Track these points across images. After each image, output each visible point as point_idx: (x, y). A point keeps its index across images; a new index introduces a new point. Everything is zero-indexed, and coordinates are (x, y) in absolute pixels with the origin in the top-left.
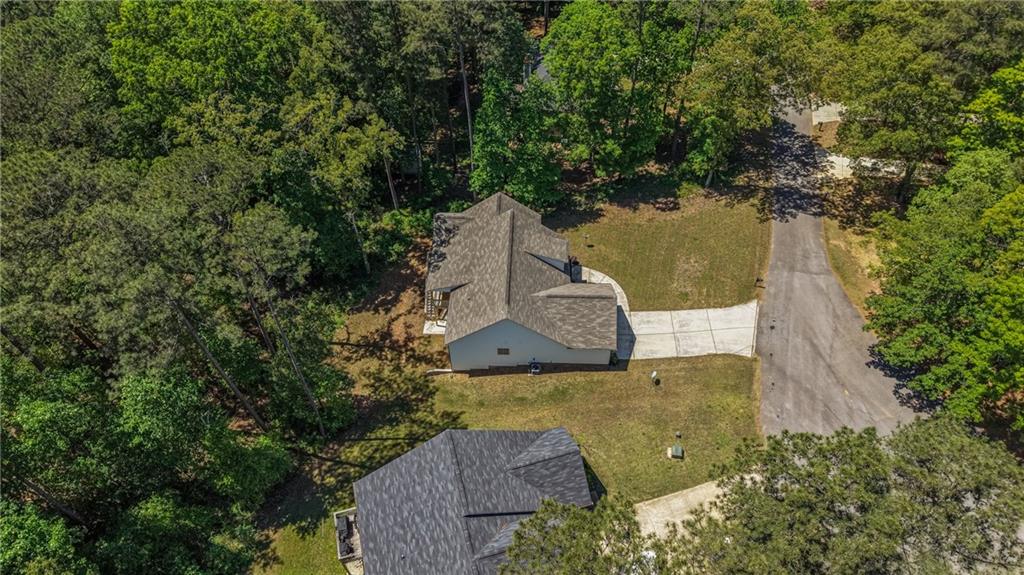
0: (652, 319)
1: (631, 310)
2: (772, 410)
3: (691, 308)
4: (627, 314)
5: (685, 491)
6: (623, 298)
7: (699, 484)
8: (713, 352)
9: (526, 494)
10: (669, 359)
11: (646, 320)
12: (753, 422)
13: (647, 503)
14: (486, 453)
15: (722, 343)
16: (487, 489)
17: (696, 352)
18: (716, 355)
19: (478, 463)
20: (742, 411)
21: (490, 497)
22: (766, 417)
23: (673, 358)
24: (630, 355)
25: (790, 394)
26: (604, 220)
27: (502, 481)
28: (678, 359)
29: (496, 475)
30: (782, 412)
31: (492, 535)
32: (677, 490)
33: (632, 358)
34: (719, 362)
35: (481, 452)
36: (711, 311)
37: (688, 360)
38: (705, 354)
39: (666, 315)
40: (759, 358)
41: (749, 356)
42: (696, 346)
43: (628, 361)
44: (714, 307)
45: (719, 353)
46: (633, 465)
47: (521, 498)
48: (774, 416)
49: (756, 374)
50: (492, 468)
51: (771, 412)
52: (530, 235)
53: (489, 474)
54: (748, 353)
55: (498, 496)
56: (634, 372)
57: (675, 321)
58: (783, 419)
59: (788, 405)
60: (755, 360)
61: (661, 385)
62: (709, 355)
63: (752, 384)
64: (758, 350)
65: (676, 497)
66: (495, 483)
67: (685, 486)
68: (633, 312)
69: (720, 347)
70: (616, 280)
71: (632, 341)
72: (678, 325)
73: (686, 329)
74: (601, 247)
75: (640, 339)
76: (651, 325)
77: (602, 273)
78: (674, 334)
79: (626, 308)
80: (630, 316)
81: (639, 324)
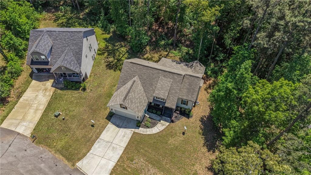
0: (125, 138)
1: (134, 132)
2: (46, 157)
3: (121, 157)
4: (133, 130)
5: (43, 111)
6: (143, 132)
7: (42, 116)
8: (91, 152)
9: (59, 52)
10: (100, 135)
11: (126, 136)
12: (47, 146)
13: (49, 99)
14: (75, 42)
15: (92, 158)
16: (63, 39)
17: (96, 145)
18: (88, 151)
19: (71, 38)
20: (55, 144)
21: (60, 39)
22: (45, 152)
23: (99, 136)
24: (112, 123)
25: (47, 170)
27: (65, 45)
28: (97, 138)
29: (67, 44)
30: (42, 160)
32: (46, 109)
33: (110, 123)
34: (84, 151)
35: (75, 41)
36: (114, 164)
37: (94, 141)
38: (92, 149)
39: (124, 144)
40: (73, 168)
41: (77, 164)
42: (99, 147)
43: (109, 120)
44: (115, 167)
45: (88, 153)
46: (65, 102)
47: (59, 50)
48: (42, 156)
49: (66, 161)
50: (69, 43)
51: (45, 156)
53: (67, 41)
54: (79, 164)
55: (60, 42)
56: (103, 121)
57: (118, 146)
58: (39, 159)
59: (42, 165)
60: (74, 165)
61: (90, 127)
62: (90, 149)
63: (63, 156)
64: (77, 170)
65: (44, 108)
66: (65, 42)
67: (45, 111)
68: (133, 132)
69: (91, 156)
70: (155, 134)
71: (118, 126)
72: (115, 147)
73: (111, 148)
74: (182, 138)
75: (117, 129)
76: (122, 136)
77: (163, 130)
78: (112, 143)
79: (137, 131)
80: (132, 131)
81: (125, 132)
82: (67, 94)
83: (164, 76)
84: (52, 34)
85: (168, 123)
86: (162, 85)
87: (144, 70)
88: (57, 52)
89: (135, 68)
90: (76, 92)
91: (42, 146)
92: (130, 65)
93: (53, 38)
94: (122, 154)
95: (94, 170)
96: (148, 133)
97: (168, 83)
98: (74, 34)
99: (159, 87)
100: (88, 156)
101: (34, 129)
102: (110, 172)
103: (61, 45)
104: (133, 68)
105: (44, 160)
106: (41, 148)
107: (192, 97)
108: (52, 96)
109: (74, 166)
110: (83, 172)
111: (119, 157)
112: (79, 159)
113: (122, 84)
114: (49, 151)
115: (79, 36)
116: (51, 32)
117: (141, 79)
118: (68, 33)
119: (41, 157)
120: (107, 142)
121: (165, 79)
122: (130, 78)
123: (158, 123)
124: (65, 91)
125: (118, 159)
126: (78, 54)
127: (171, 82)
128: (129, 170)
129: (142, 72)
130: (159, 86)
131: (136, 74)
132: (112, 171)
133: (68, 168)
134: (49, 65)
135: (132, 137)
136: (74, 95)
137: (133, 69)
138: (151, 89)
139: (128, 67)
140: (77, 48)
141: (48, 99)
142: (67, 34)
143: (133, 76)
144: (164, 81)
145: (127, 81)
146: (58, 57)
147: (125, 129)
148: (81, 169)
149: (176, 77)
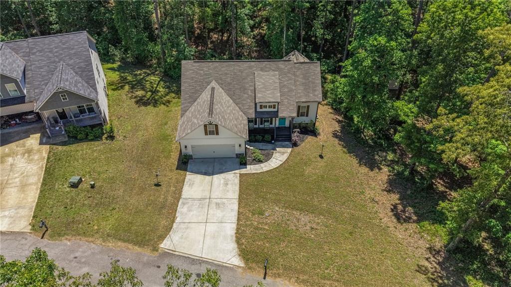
0: (229, 186)
1: (241, 175)
2: (86, 254)
3: (239, 213)
4: (237, 171)
5: (40, 184)
6: (256, 170)
7: (41, 192)
8: (178, 220)
9: (43, 73)
10: (180, 193)
11: (230, 182)
12: (79, 235)
13: (45, 165)
14: (73, 52)
15: (187, 228)
16: (46, 50)
17: (182, 209)
18: (173, 222)
19: (64, 46)
20: (96, 227)
21: (40, 51)
22: (80, 246)
23: (180, 196)
24: (192, 172)
26: (364, 170)
27: (52, 59)
28: (178, 198)
29: (56, 56)
30: (79, 262)
31: (17, 54)
32: (44, 181)
33: (188, 173)
34: (164, 223)
35: (73, 49)
36: (234, 226)
37: (175, 205)
38: (177, 216)
39: (233, 195)
40: (156, 254)
41: (162, 246)
42: (190, 211)
43: (186, 170)
44: (238, 229)
45: (174, 224)
46: (80, 161)
47: (42, 70)
48: (77, 255)
49: (136, 247)
50: (62, 54)
51: (84, 252)
52: (274, 76)
53: (56, 52)
54: (166, 245)
55: (42, 56)
56: (175, 174)
57: (224, 200)
60: (155, 249)
61: (154, 187)
62: (174, 218)
63: (125, 242)
64: (167, 255)
65: (39, 180)
66: (51, 55)
68: (238, 175)
69: (182, 226)
70: (277, 168)
71: (206, 174)
72: (220, 202)
73: (213, 205)
74: (321, 163)
75: (208, 178)
76: (222, 186)
77: (286, 160)
78: (210, 198)
79: (243, 171)
80: (235, 173)
81: (224, 179)
82: (79, 148)
83: (262, 70)
84: (19, 45)
85: (290, 149)
86: (263, 84)
87: (223, 69)
88: (40, 75)
89: (205, 69)
90: (97, 143)
91: (67, 239)
92: (194, 66)
93: (24, 52)
94: (239, 209)
95: (201, 243)
96: (265, 169)
97: (273, 78)
98: (66, 37)
99: (259, 87)
100: (177, 228)
101: (34, 217)
102: (234, 238)
103: (44, 61)
104: (202, 70)
105: (83, 260)
106: (65, 241)
107: (314, 95)
108: (48, 158)
109: (157, 251)
110: (181, 254)
111: (235, 213)
112: (162, 238)
113: (189, 103)
114: (89, 242)
115: (80, 40)
116: (16, 43)
117: (222, 84)
118: (56, 39)
119: (75, 258)
120: (200, 200)
121: (266, 73)
122: (201, 89)
123: (273, 152)
124: (74, 146)
125: (237, 218)
126: (86, 71)
127: (276, 75)
128: (266, 227)
129: (220, 73)
130: (259, 85)
131: (210, 79)
132: (236, 237)
133: (146, 258)
134: (26, 101)
135: (240, 181)
136: (95, 149)
137: (202, 72)
138: (246, 95)
139: (191, 70)
140: (80, 61)
141: (42, 166)
142: (54, 40)
143: (206, 82)
144: (264, 78)
145: (197, 95)
146: (43, 83)
147: (222, 175)
148: (175, 251)
149: (283, 67)
